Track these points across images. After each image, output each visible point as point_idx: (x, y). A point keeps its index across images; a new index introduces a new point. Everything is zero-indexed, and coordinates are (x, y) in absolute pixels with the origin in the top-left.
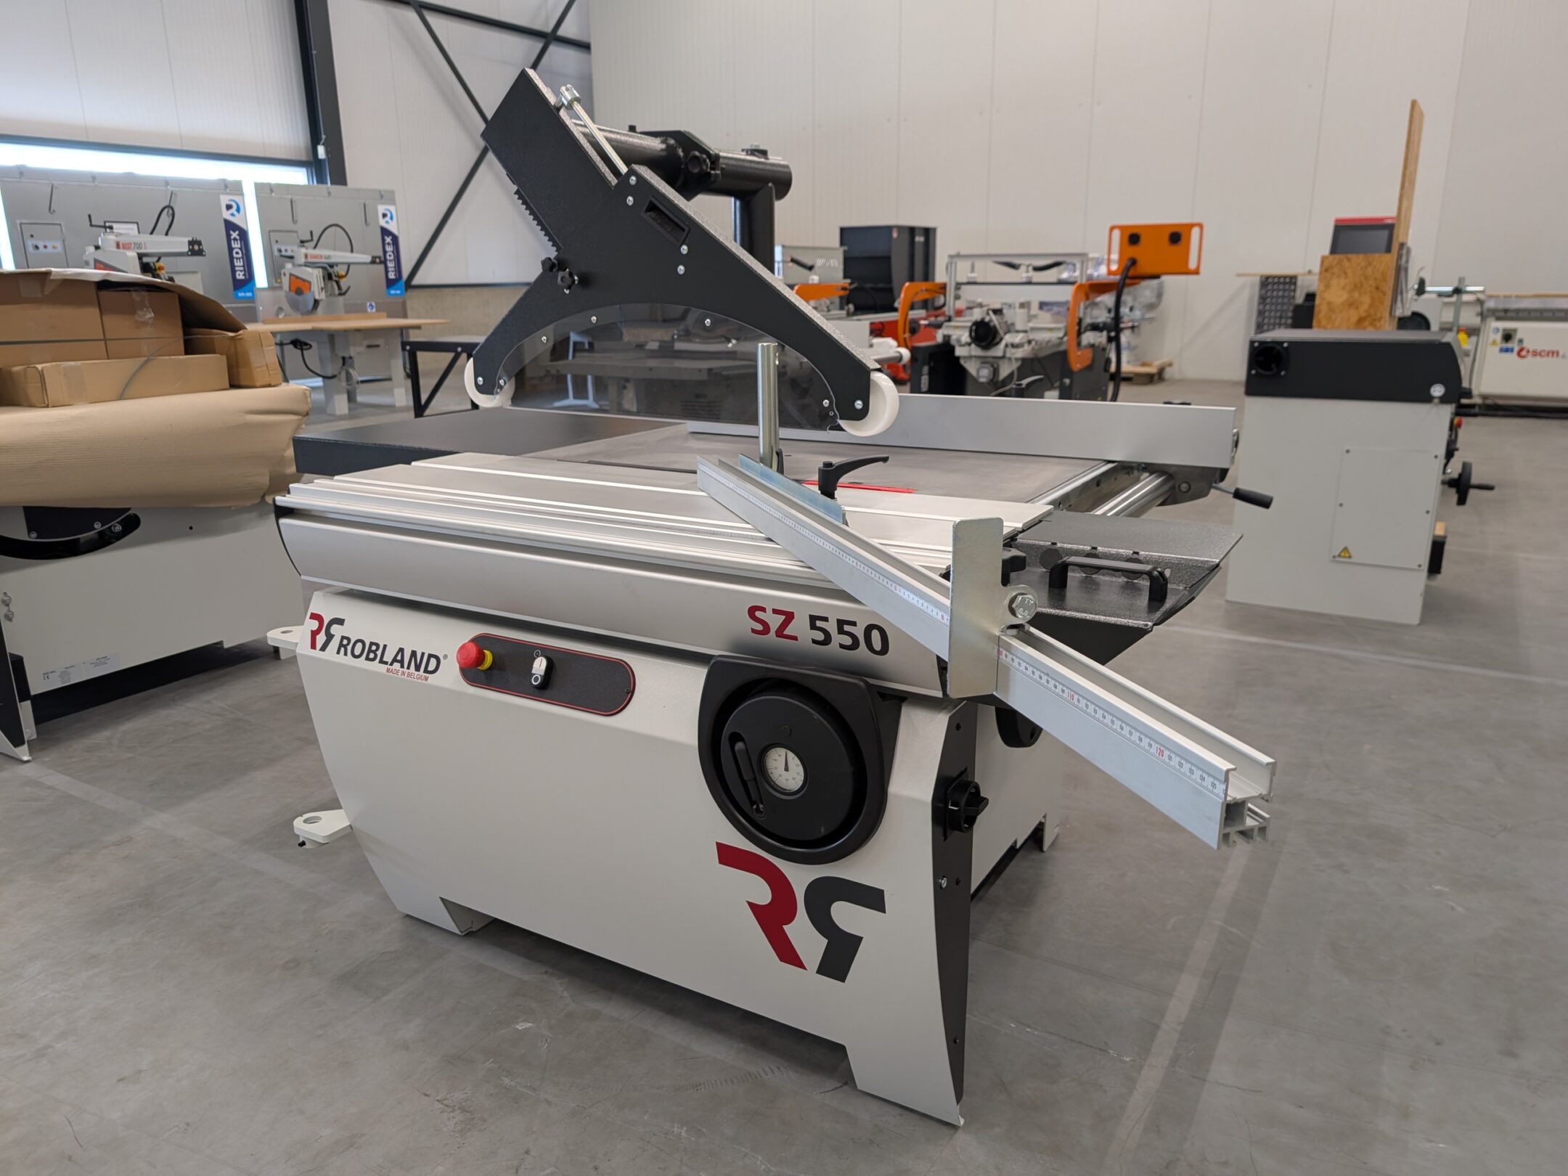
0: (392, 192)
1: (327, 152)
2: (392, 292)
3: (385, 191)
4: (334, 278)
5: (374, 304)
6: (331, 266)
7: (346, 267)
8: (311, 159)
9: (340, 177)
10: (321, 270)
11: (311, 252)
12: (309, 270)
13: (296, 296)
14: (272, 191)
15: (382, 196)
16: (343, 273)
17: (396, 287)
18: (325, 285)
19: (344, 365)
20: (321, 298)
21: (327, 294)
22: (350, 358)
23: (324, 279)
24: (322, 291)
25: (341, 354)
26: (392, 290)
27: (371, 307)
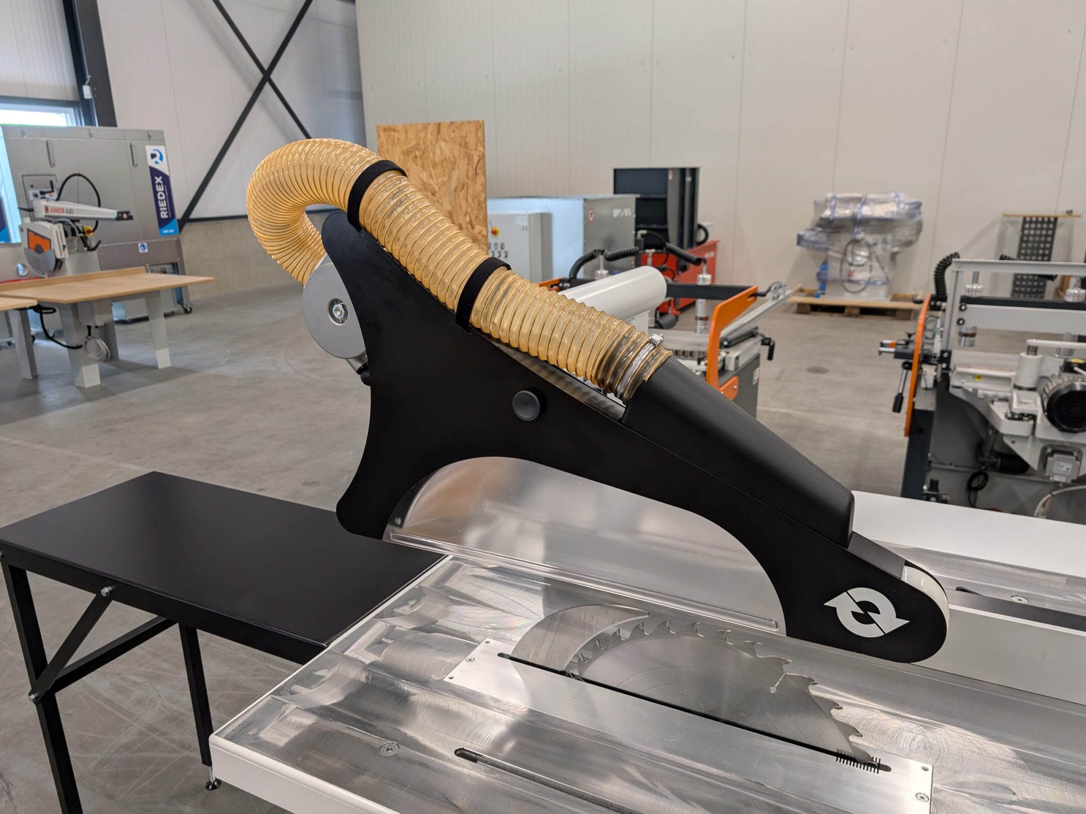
0: (161, 133)
1: (93, 92)
2: (165, 231)
3: (153, 131)
4: (78, 235)
5: (145, 244)
6: (74, 220)
7: (94, 223)
8: (78, 99)
9: (108, 118)
10: (61, 225)
11: (53, 204)
12: (48, 225)
13: (36, 254)
14: (23, 134)
15: (149, 137)
16: (91, 228)
17: (169, 226)
18: (67, 241)
19: (90, 334)
20: (63, 256)
21: (72, 251)
22: (97, 327)
23: (66, 235)
24: (64, 249)
25: (86, 323)
26: (165, 229)
27: (142, 248)
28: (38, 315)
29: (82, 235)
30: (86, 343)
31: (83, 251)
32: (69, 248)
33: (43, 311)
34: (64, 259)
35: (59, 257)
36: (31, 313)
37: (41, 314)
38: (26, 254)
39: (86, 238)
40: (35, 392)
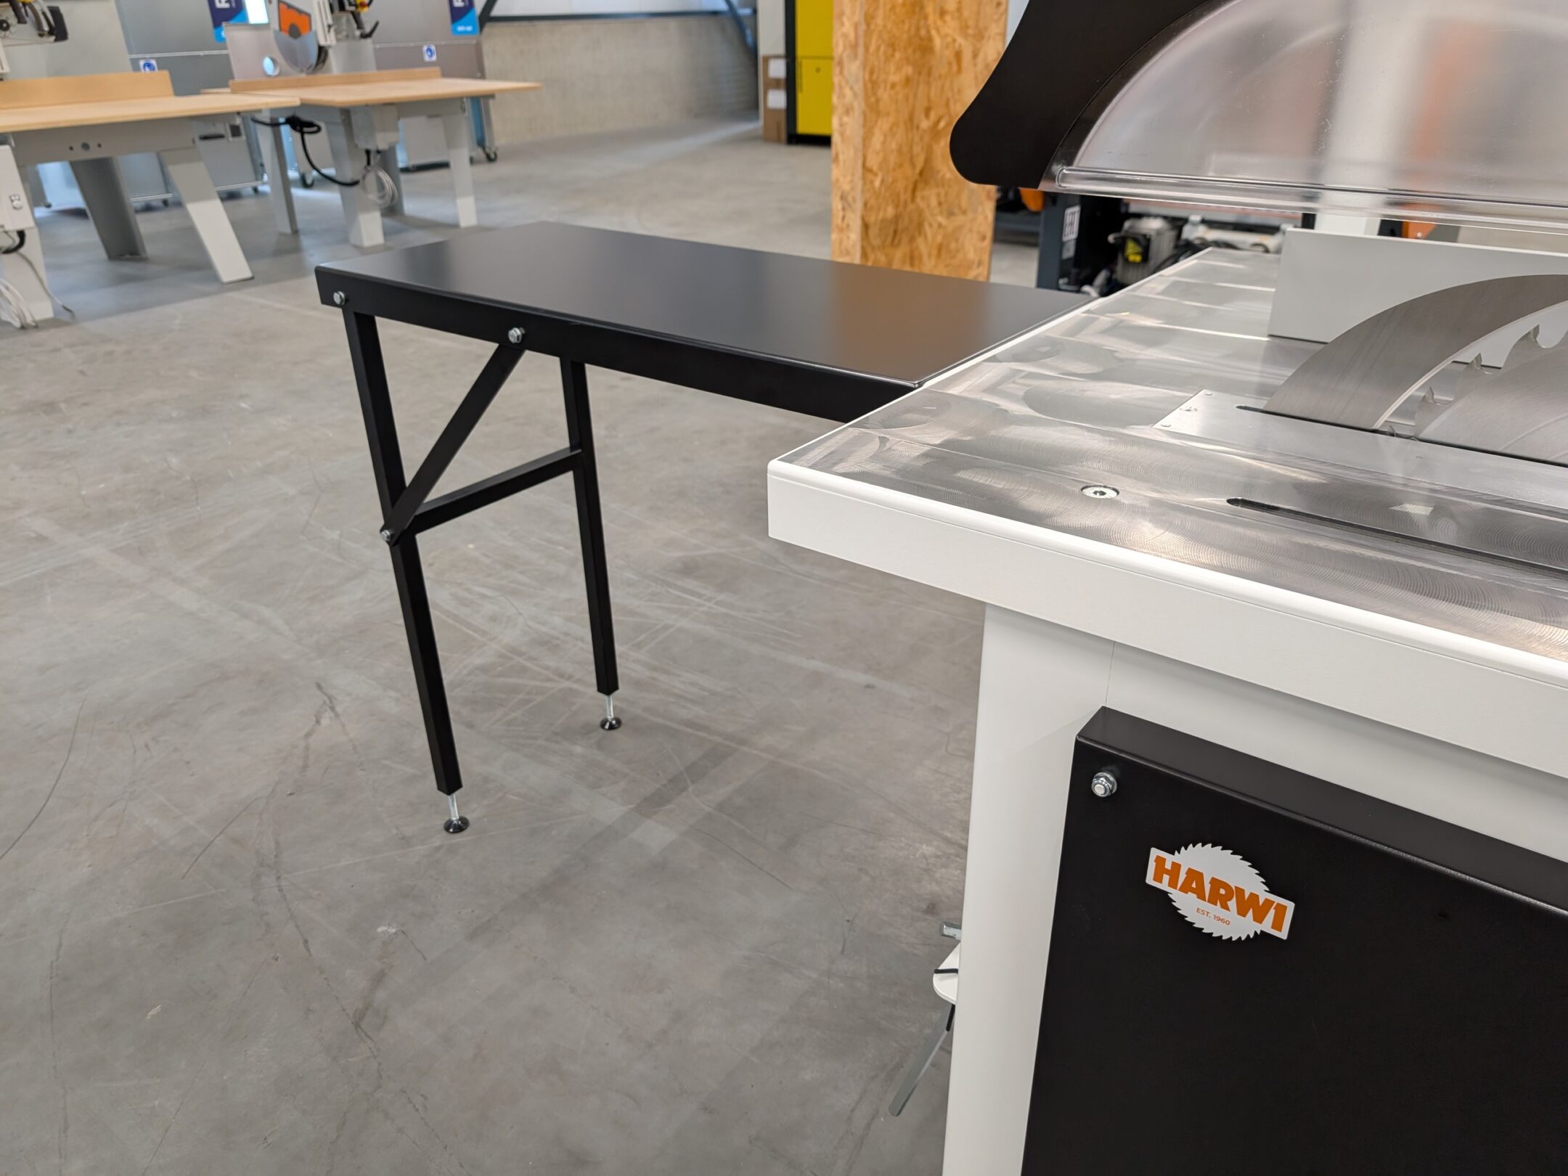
2: (460, 28)
5: (433, 48)
13: (291, 40)
16: (365, 1)
17: (465, 20)
18: (333, 19)
19: (369, 163)
20: (329, 43)
21: (340, 36)
22: (379, 152)
23: (332, 10)
24: (329, 31)
25: (363, 145)
26: (460, 25)
27: (429, 53)
28: (298, 135)
29: (353, 8)
30: (364, 177)
31: (354, 37)
32: (337, 32)
33: (306, 129)
34: (330, 47)
35: (322, 43)
36: (286, 130)
37: (302, 134)
38: (277, 39)
39: (359, 14)
40: (297, 249)
